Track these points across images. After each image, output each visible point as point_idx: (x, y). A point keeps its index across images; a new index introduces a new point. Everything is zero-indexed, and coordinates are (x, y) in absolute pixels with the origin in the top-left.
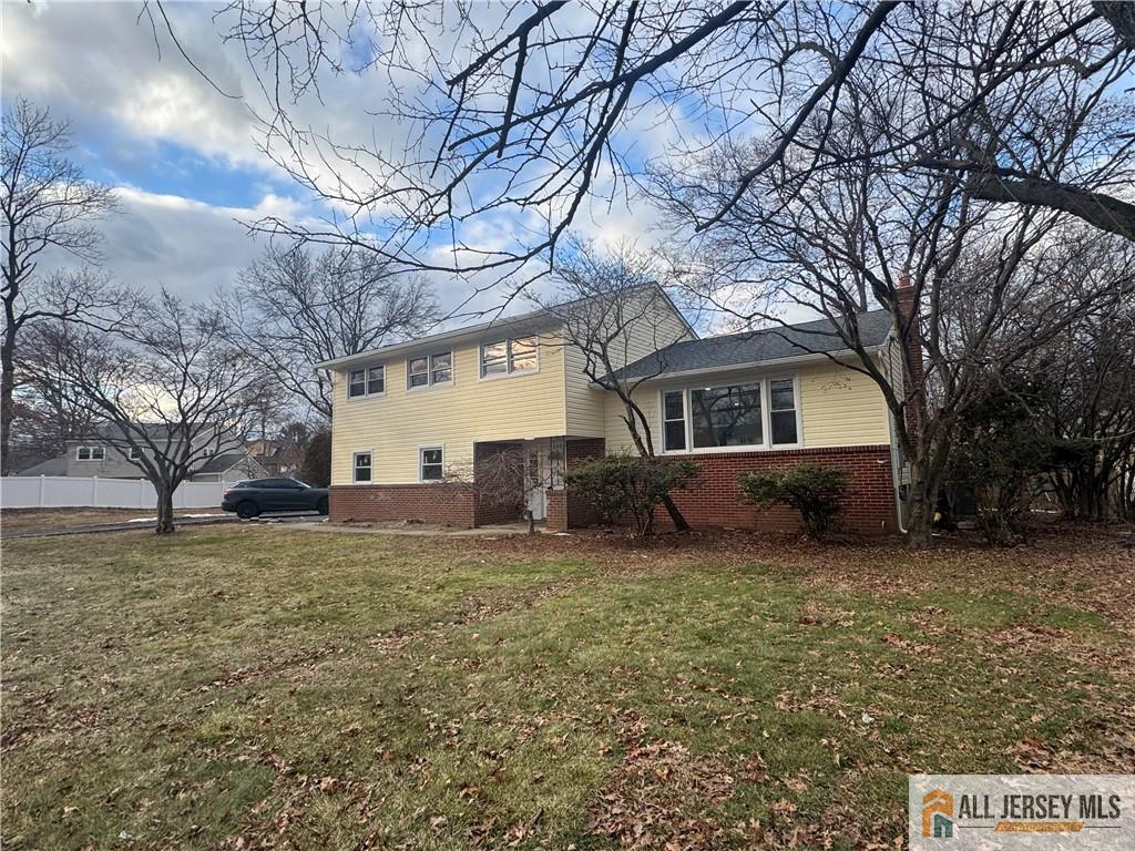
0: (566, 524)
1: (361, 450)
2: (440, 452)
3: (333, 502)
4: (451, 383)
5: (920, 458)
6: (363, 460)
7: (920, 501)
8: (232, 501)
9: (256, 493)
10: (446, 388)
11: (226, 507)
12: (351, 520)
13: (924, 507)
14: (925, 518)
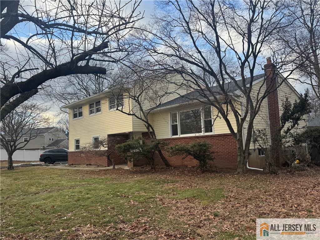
0: (133, 165)
1: (77, 138)
2: (98, 138)
3: (69, 157)
4: (101, 112)
5: (238, 138)
6: (77, 141)
7: (240, 155)
8: (43, 158)
9: (51, 154)
10: (99, 114)
11: (41, 160)
12: (72, 164)
13: (242, 158)
14: (242, 162)
